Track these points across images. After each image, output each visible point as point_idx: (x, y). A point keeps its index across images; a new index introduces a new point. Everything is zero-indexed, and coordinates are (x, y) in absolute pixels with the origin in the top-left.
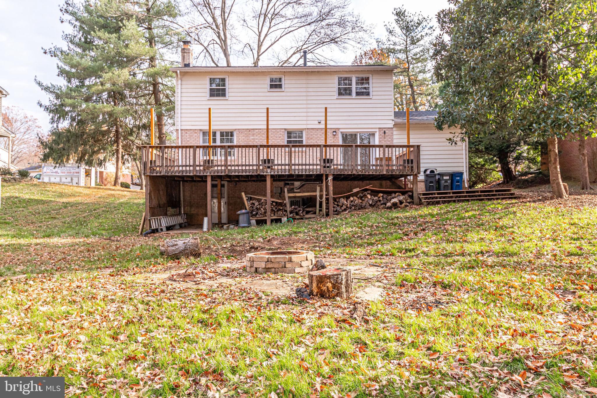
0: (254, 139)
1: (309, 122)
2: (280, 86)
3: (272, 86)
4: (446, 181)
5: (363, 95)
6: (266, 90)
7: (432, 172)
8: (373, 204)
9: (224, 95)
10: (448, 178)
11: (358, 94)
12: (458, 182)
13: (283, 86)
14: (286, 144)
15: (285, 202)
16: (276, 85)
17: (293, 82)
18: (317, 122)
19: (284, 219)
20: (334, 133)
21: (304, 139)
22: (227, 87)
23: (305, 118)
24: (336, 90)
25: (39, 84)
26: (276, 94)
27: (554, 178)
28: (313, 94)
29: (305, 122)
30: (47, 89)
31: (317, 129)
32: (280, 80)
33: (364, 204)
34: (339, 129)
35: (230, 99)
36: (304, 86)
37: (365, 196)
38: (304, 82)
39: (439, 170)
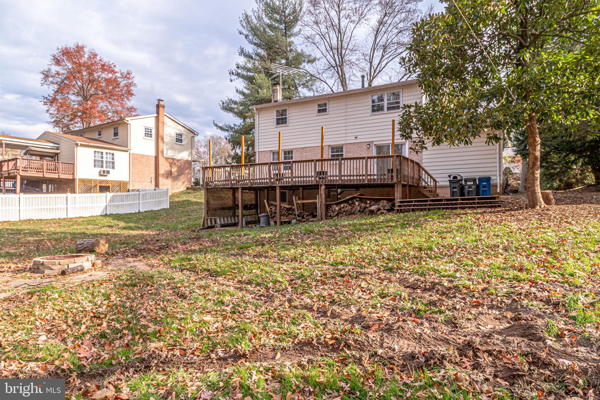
0: (306, 156)
1: (347, 138)
2: (325, 110)
3: (319, 111)
4: (470, 187)
5: (395, 109)
6: (315, 115)
7: (455, 177)
8: (361, 210)
9: (286, 123)
10: (472, 183)
11: (389, 109)
12: (484, 187)
13: (327, 110)
14: (330, 158)
15: (293, 207)
16: (322, 110)
17: (335, 105)
18: (354, 138)
19: (294, 221)
20: (368, 146)
21: (344, 153)
22: (287, 116)
23: (344, 135)
24: (370, 107)
25: (216, 125)
26: (323, 117)
27: (529, 185)
28: (350, 113)
29: (344, 139)
30: (222, 128)
31: (354, 143)
32: (325, 104)
33: (353, 211)
34: (373, 142)
35: (290, 125)
36: (344, 107)
37: (353, 203)
38: (344, 104)
39: (465, 176)
